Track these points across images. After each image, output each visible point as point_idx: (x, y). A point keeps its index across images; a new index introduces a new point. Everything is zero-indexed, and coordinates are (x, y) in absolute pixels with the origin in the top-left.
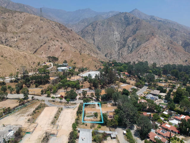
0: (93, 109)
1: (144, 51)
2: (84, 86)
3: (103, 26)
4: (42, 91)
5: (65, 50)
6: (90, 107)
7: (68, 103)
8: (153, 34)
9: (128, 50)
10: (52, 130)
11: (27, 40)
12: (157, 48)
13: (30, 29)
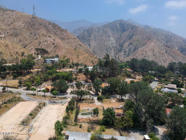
0: (91, 105)
1: (142, 55)
2: (79, 79)
3: (99, 32)
4: (20, 83)
5: (57, 46)
6: (86, 103)
7: (56, 97)
8: (149, 39)
9: (125, 54)
10: (18, 134)
11: (16, 36)
12: (155, 52)
13: (20, 26)
